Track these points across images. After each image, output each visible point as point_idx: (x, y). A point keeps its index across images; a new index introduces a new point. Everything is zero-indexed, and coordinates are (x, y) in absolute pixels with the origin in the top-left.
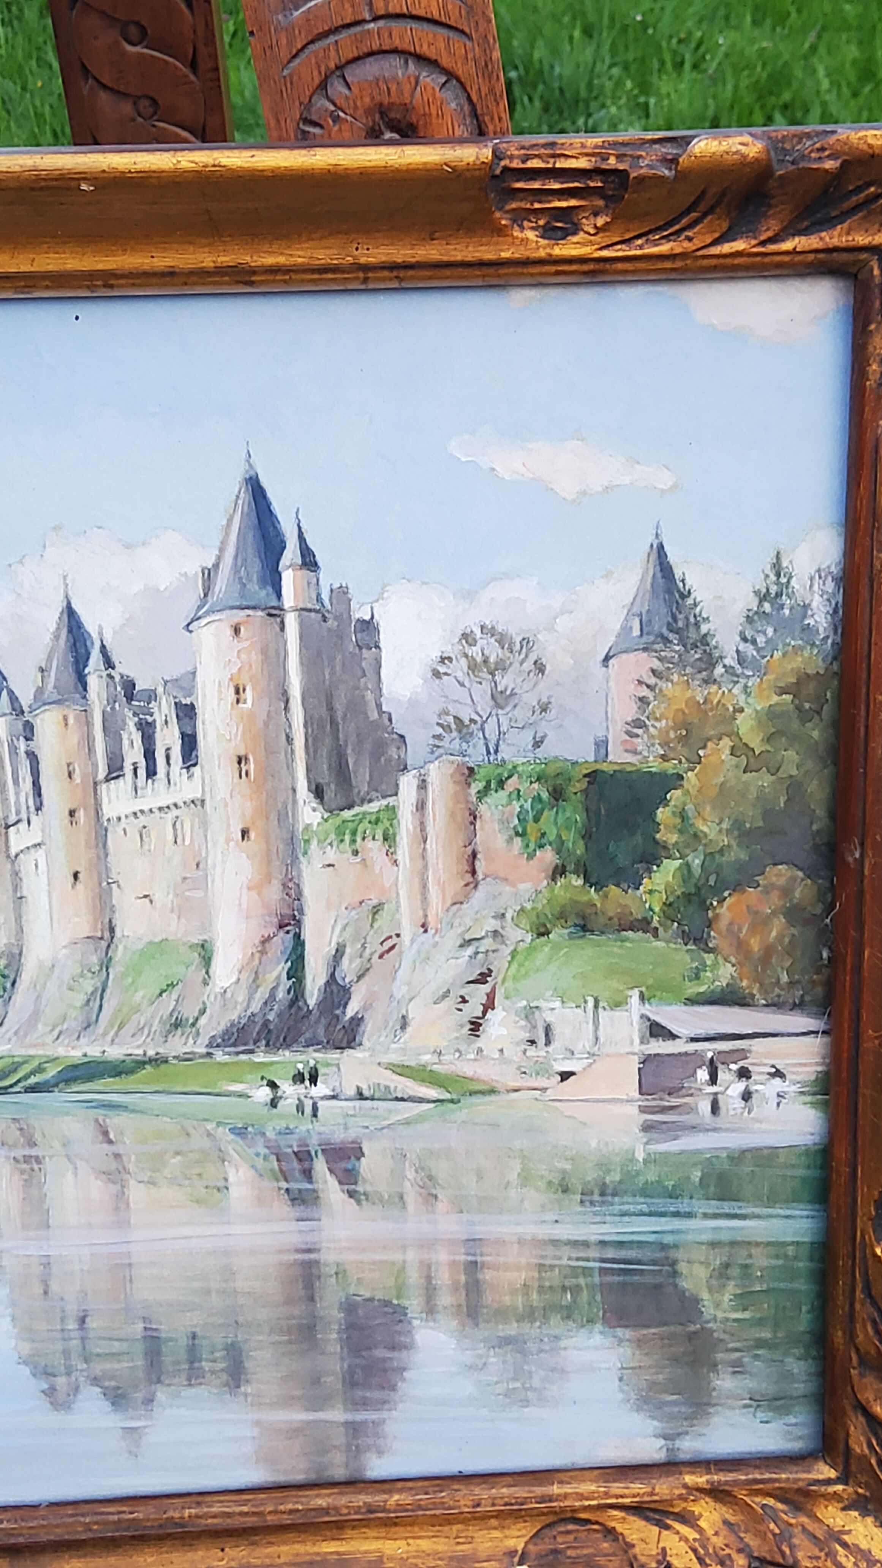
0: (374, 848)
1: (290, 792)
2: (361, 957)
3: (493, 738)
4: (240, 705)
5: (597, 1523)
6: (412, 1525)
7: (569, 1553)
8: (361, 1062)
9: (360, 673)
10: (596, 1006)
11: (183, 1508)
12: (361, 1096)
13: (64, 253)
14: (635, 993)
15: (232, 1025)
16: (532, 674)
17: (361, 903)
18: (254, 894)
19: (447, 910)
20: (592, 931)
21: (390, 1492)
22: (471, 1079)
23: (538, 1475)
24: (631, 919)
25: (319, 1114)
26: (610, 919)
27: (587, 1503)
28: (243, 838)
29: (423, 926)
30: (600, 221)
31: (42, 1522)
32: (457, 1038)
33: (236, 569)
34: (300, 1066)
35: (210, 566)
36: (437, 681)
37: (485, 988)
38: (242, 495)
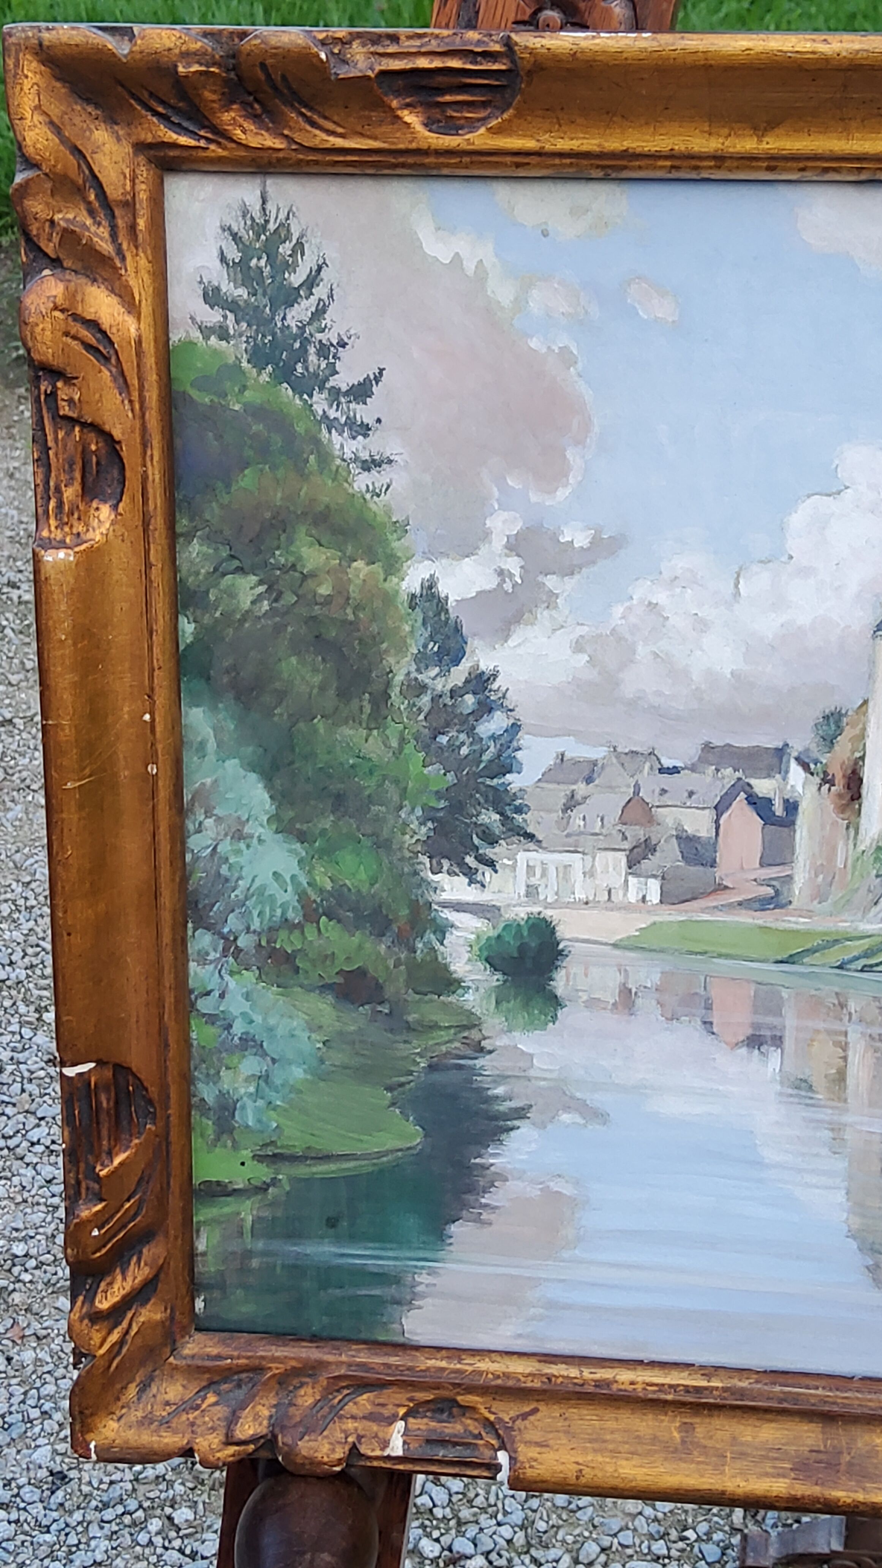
31: (856, 1394)
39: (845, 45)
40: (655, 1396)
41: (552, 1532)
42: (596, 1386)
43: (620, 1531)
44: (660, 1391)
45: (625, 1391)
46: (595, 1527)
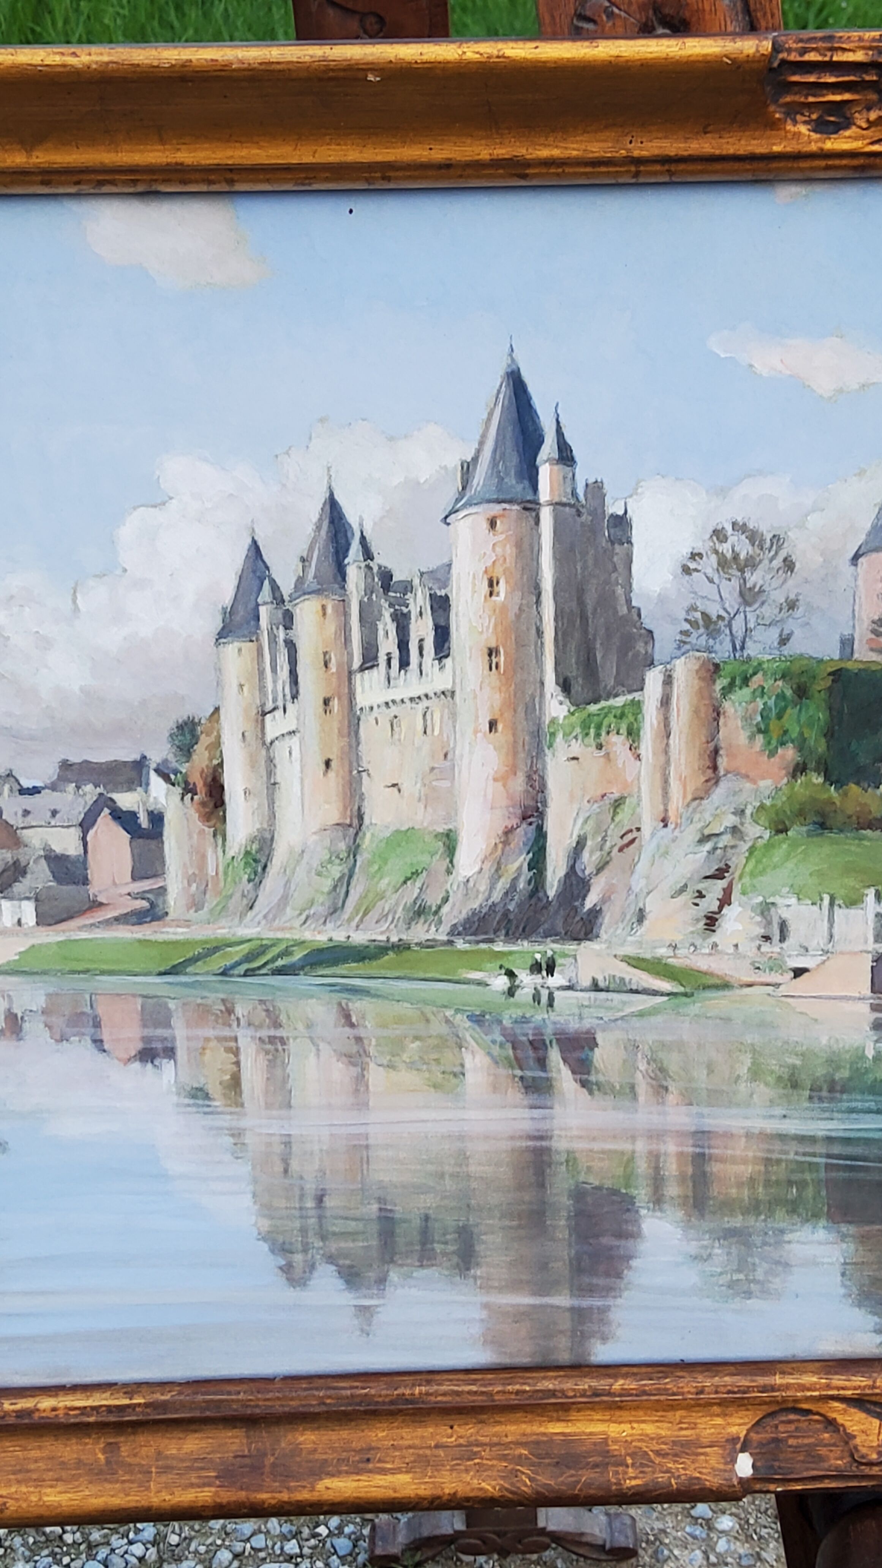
0: (618, 743)
1: (538, 685)
2: (601, 849)
3: (739, 634)
4: (494, 598)
5: (818, 1414)
6: (636, 1408)
7: (791, 1442)
8: (598, 954)
9: (610, 567)
10: (832, 904)
11: (414, 1385)
12: (596, 987)
13: (346, 145)
14: (871, 892)
15: (474, 914)
16: (781, 572)
17: (603, 797)
18: (499, 784)
19: (688, 805)
20: (830, 829)
21: (616, 1377)
22: (706, 973)
23: (761, 1366)
24: (871, 817)
25: (556, 1004)
26: (850, 817)
27: (809, 1394)
28: (491, 731)
29: (663, 820)
30: (873, 115)
31: (277, 1394)
32: (692, 932)
33: (494, 463)
34: (538, 956)
35: (469, 460)
36: (687, 577)
37: (722, 884)
38: (503, 388)
39: (94, 58)
40: (77, 1420)
41: (184, 1545)
42: (17, 1417)
43: (252, 1536)
44: (82, 1414)
45: (48, 1418)
46: (227, 1534)
